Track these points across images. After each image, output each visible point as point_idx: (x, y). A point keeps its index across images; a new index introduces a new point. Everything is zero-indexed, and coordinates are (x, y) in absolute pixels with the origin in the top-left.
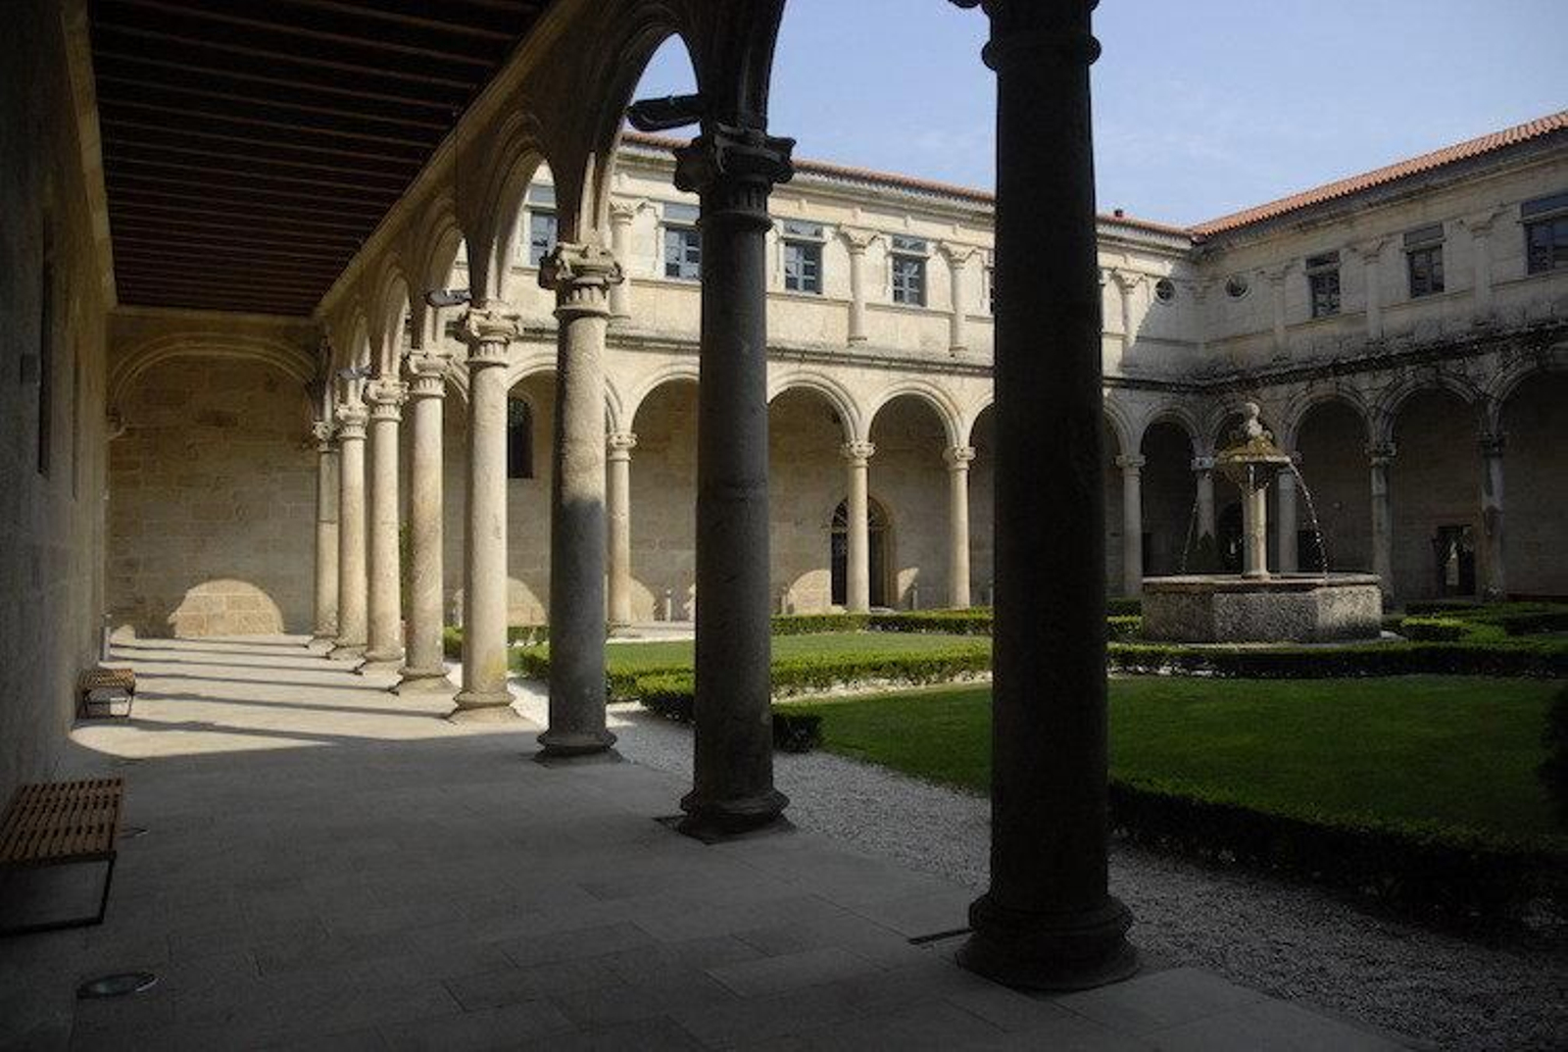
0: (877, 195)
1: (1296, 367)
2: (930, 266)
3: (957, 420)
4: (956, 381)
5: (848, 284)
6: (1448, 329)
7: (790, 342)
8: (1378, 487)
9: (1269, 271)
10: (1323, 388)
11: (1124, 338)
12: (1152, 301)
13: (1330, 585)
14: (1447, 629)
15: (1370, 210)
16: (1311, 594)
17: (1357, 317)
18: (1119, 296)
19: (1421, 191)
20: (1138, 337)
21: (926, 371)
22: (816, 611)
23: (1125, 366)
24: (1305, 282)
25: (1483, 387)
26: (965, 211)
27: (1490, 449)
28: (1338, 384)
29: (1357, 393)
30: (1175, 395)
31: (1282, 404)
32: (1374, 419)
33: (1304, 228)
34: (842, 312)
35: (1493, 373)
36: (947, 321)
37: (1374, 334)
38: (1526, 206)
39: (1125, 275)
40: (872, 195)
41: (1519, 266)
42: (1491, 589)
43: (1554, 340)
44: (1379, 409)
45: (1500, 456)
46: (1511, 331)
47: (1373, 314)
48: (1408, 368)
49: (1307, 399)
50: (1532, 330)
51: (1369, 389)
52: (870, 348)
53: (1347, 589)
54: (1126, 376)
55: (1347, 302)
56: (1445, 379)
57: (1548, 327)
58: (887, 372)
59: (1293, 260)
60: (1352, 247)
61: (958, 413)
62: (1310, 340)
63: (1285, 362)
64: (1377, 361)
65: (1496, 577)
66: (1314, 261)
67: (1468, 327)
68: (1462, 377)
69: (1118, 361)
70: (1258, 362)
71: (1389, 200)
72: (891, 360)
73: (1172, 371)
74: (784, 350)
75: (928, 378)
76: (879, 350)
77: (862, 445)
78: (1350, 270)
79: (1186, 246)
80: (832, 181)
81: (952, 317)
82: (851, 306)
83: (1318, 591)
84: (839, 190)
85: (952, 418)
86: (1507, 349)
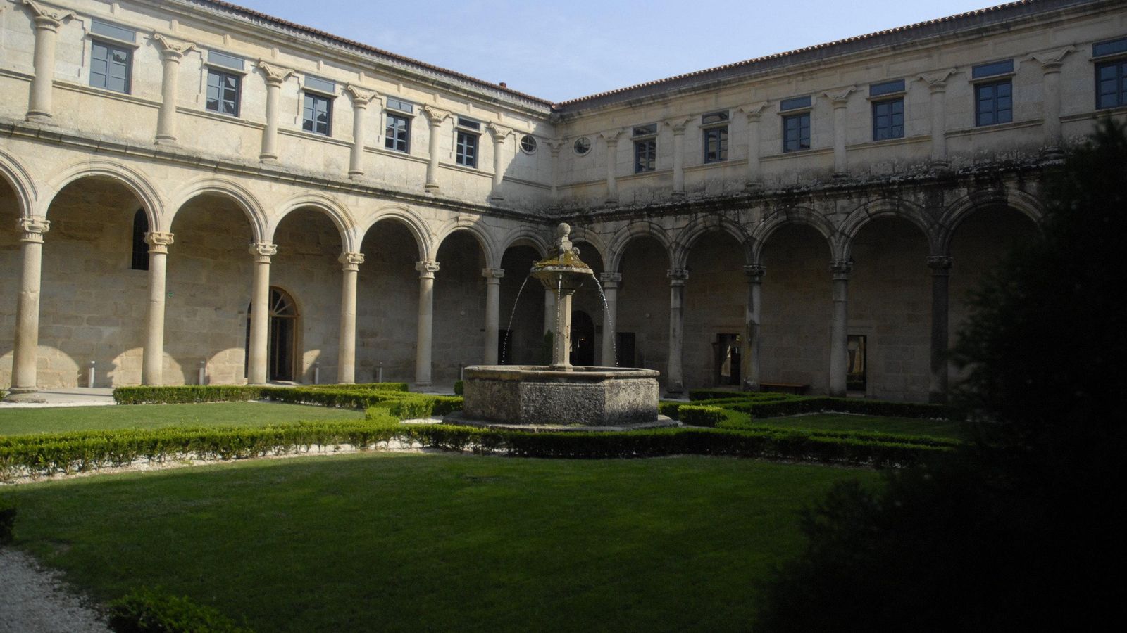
0: (294, 40)
1: (621, 209)
2: (337, 104)
3: (351, 230)
4: (352, 199)
5: (263, 111)
6: (729, 188)
7: (207, 154)
8: (675, 302)
9: (606, 135)
10: (640, 226)
11: (494, 177)
12: (518, 151)
13: (617, 377)
14: (711, 414)
15: (679, 96)
16: (601, 384)
17: (667, 174)
18: (492, 144)
19: (714, 85)
20: (504, 177)
21: (326, 188)
22: (231, 382)
23: (492, 199)
24: (631, 145)
25: (750, 232)
26: (370, 63)
27: (753, 277)
28: (650, 223)
29: (663, 231)
30: (532, 225)
31: (609, 236)
32: (674, 252)
33: (633, 105)
34: (258, 134)
35: (757, 222)
36: (349, 150)
37: (677, 188)
38: (784, 103)
39: (498, 129)
40: (289, 39)
41: (776, 146)
42: (749, 382)
43: (798, 201)
44: (678, 244)
45: (759, 283)
46: (770, 192)
47: (677, 174)
48: (700, 215)
49: (628, 234)
50: (784, 192)
51: (672, 229)
52: (279, 166)
53: (631, 381)
54: (494, 206)
55: (660, 163)
56: (725, 224)
57: (795, 191)
58: (292, 187)
59: (623, 128)
60: (666, 122)
61: (353, 226)
62: (633, 189)
63: (614, 205)
64: (679, 208)
65: (753, 374)
66: (637, 131)
67: (742, 187)
68: (736, 223)
69: (488, 194)
70: (595, 204)
71: (694, 89)
72: (296, 177)
73: (530, 206)
74: (200, 160)
75: (329, 194)
76: (287, 168)
77: (266, 245)
78: (663, 139)
79: (547, 111)
80: (254, 22)
81: (353, 147)
82: (265, 129)
83: (606, 382)
84: (260, 31)
85: (347, 229)
86: (767, 205)
